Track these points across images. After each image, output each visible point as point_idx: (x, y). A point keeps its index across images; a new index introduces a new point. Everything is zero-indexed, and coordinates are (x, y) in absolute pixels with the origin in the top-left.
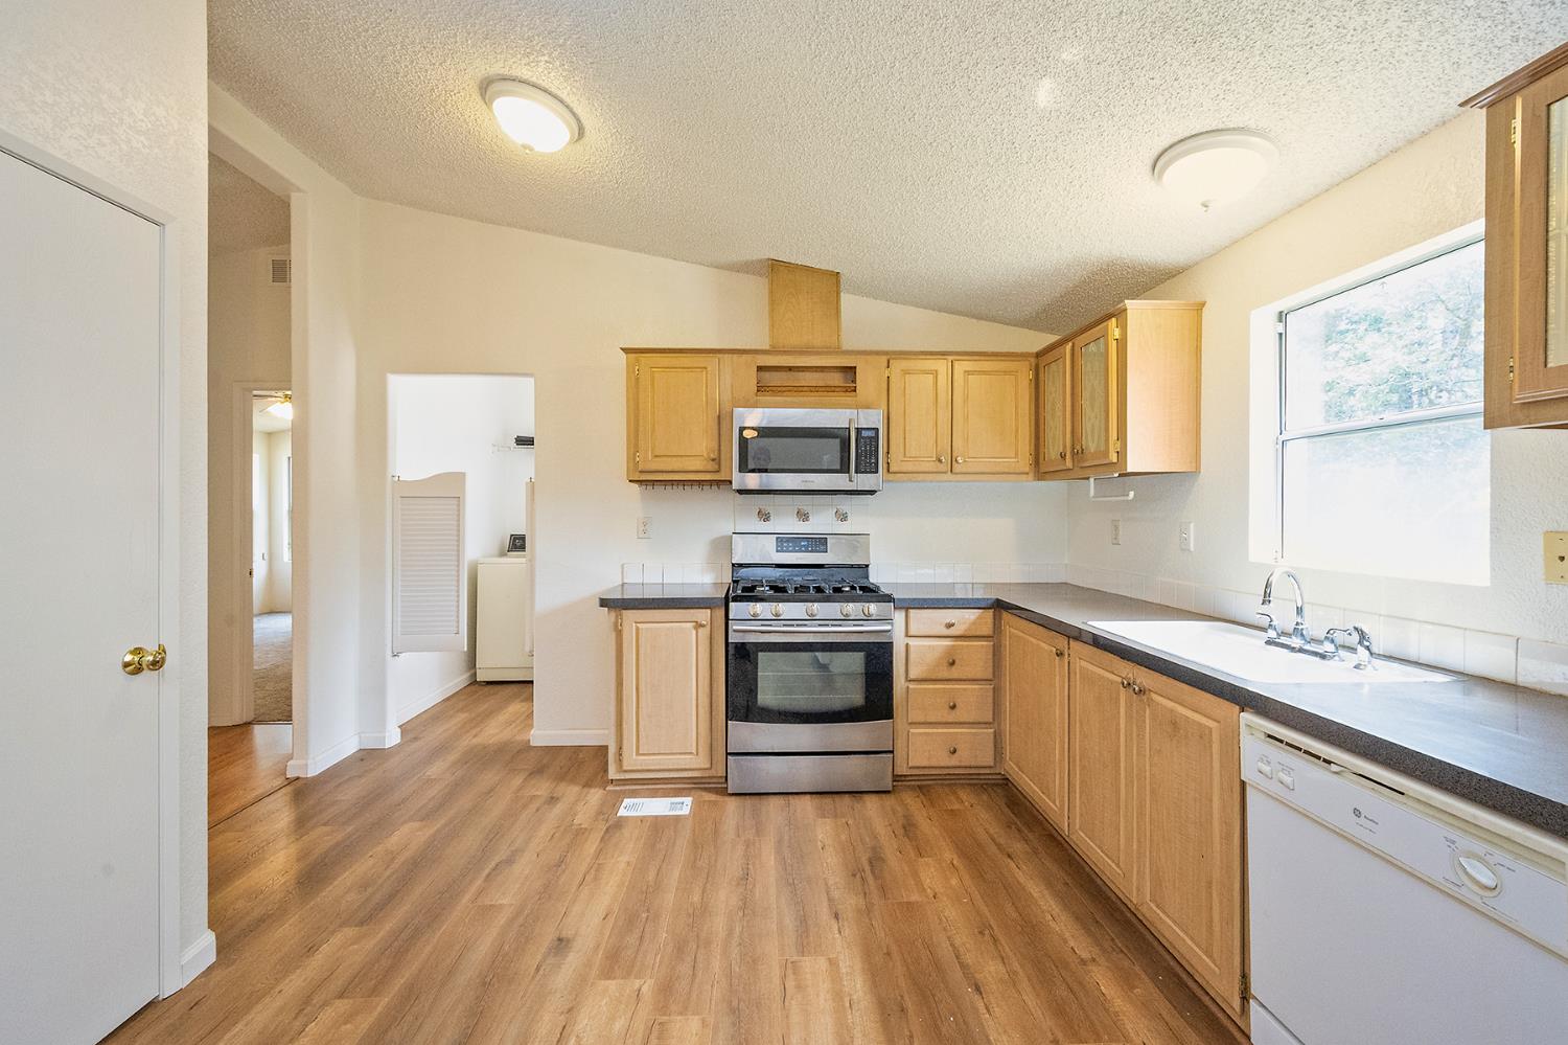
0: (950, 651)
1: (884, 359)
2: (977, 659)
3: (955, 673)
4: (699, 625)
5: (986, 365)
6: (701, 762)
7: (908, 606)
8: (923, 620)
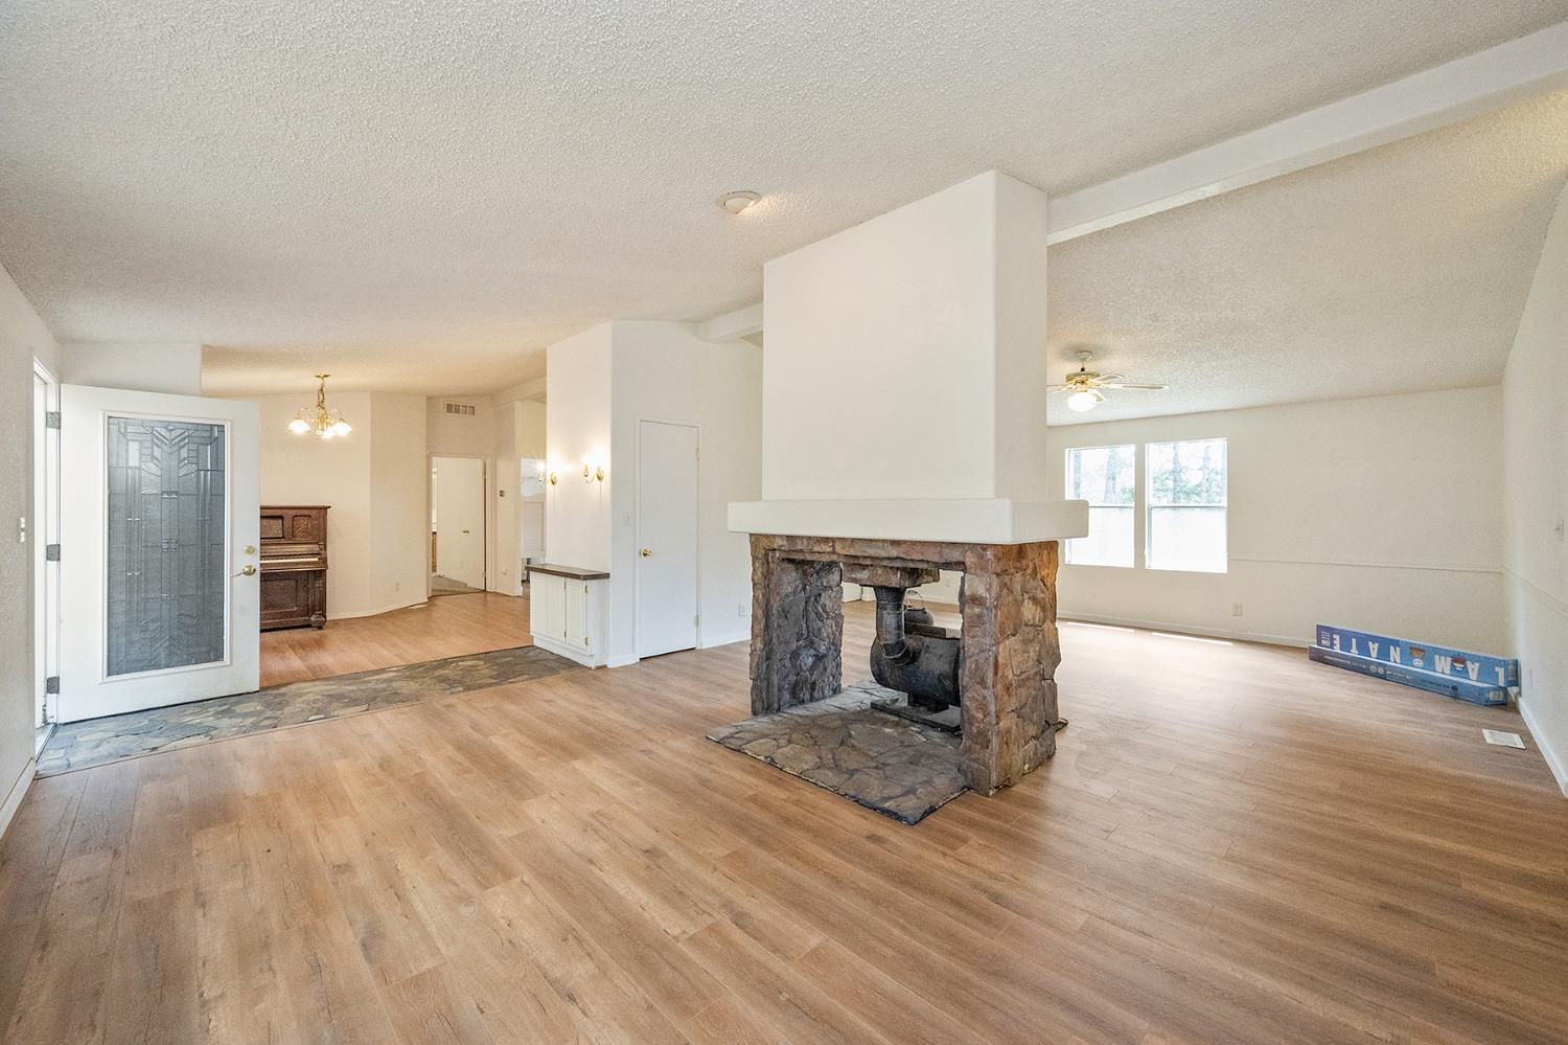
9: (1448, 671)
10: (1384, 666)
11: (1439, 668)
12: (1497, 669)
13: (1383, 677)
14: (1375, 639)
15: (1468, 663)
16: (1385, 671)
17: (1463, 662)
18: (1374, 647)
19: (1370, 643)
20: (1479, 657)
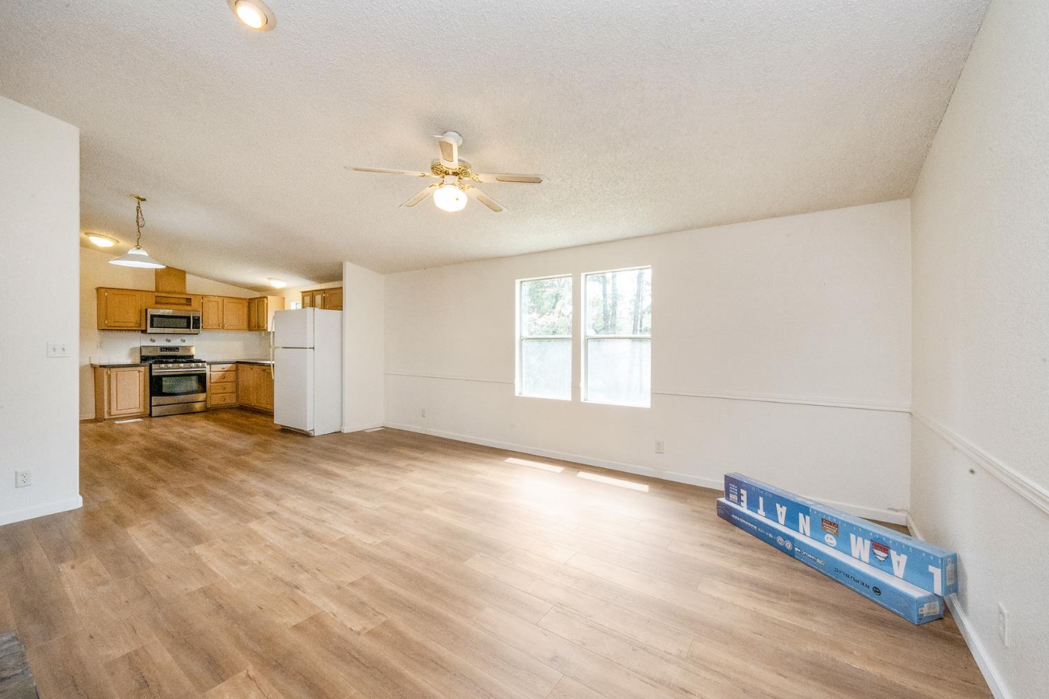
0: (223, 375)
1: (201, 297)
2: (231, 376)
3: (225, 380)
4: (139, 371)
5: (234, 301)
6: (142, 410)
7: (210, 364)
8: (215, 367)
9: (866, 557)
10: (792, 539)
11: (855, 552)
12: (931, 569)
13: (791, 554)
14: (784, 501)
15: (893, 553)
16: (793, 546)
17: (885, 549)
18: (782, 511)
19: (778, 505)
20: (908, 547)
